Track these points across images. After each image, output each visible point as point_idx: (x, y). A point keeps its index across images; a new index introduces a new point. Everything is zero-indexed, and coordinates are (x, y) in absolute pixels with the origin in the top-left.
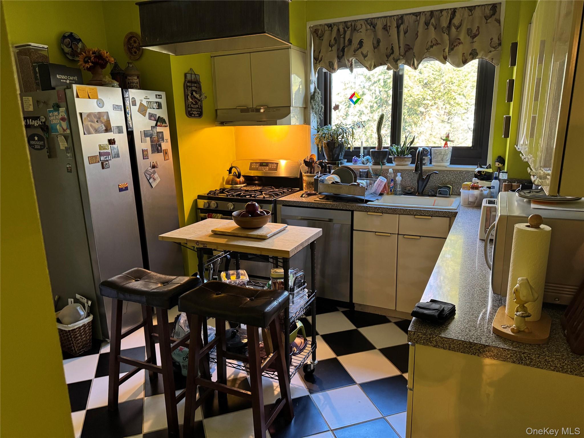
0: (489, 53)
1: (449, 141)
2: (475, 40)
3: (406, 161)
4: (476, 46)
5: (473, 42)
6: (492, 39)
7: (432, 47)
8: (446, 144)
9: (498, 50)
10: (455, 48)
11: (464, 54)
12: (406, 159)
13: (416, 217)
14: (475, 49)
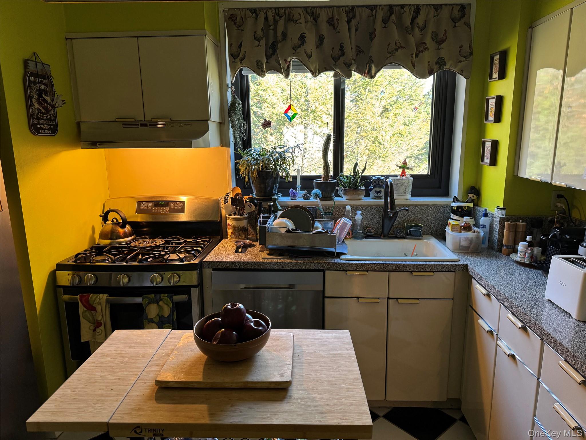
0: (458, 63)
1: (408, 168)
2: (442, 46)
3: (359, 195)
4: (443, 53)
5: (440, 49)
6: (461, 47)
7: (397, 50)
8: (403, 172)
9: (469, 61)
10: (421, 54)
11: (429, 62)
12: (359, 192)
13: (414, 273)
14: (442, 57)
